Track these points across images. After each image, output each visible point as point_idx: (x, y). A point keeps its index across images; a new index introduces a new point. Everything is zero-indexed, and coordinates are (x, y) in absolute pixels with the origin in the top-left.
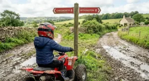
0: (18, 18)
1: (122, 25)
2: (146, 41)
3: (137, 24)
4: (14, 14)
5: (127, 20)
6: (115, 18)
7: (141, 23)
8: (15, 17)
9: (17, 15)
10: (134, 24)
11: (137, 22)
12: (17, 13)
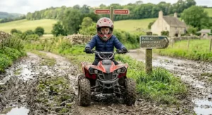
2: (195, 52)
3: (193, 32)
7: (203, 31)
11: (192, 28)
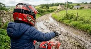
0: (5, 6)
1: (58, 9)
4: (2, 4)
5: (61, 7)
6: (56, 6)
8: (3, 6)
9: (4, 5)
10: (65, 9)
12: (4, 4)
